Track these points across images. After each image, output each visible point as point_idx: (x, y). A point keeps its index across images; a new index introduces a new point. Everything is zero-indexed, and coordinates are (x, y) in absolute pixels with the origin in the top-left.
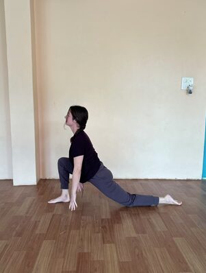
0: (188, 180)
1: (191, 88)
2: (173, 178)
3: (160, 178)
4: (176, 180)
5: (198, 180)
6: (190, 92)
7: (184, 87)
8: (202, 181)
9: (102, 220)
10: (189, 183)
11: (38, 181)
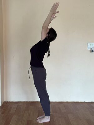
1: (93, 49)
3: (75, 101)
4: (85, 103)
6: (93, 52)
7: (89, 48)
11: (3, 103)
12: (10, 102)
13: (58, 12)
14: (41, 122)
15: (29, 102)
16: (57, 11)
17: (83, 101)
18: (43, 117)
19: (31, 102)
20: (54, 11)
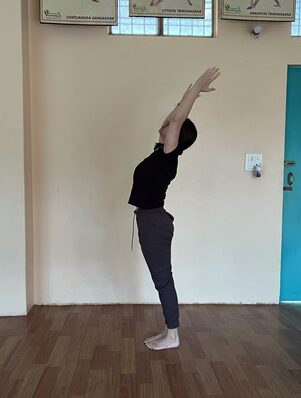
0: (259, 305)
1: (259, 169)
2: (237, 302)
3: (216, 302)
4: (241, 306)
5: (274, 305)
6: (258, 175)
7: (249, 167)
8: (281, 306)
9: (123, 376)
10: (260, 310)
11: (30, 308)
12: (48, 306)
13: (213, 89)
14: (158, 348)
15: (98, 305)
16: (210, 87)
17: (236, 301)
18: (164, 337)
19: (103, 305)
20: (204, 84)
